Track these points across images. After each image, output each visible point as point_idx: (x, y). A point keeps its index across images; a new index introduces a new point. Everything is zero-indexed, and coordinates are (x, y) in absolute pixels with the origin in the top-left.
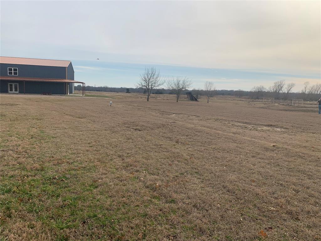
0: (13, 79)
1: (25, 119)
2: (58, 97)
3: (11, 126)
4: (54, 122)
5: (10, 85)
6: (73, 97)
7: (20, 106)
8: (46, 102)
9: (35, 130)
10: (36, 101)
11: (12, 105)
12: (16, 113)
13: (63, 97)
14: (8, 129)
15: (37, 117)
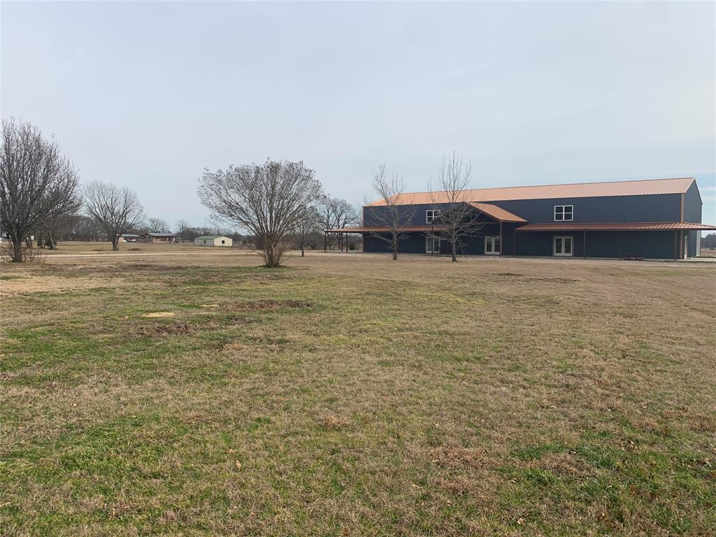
0: (564, 228)
1: (598, 313)
2: (660, 264)
3: (575, 325)
4: (666, 324)
5: (557, 240)
6: (700, 265)
7: (581, 285)
8: (633, 278)
9: (627, 341)
10: (612, 275)
11: (565, 281)
12: (579, 299)
13: (673, 265)
14: (570, 331)
15: (622, 309)
